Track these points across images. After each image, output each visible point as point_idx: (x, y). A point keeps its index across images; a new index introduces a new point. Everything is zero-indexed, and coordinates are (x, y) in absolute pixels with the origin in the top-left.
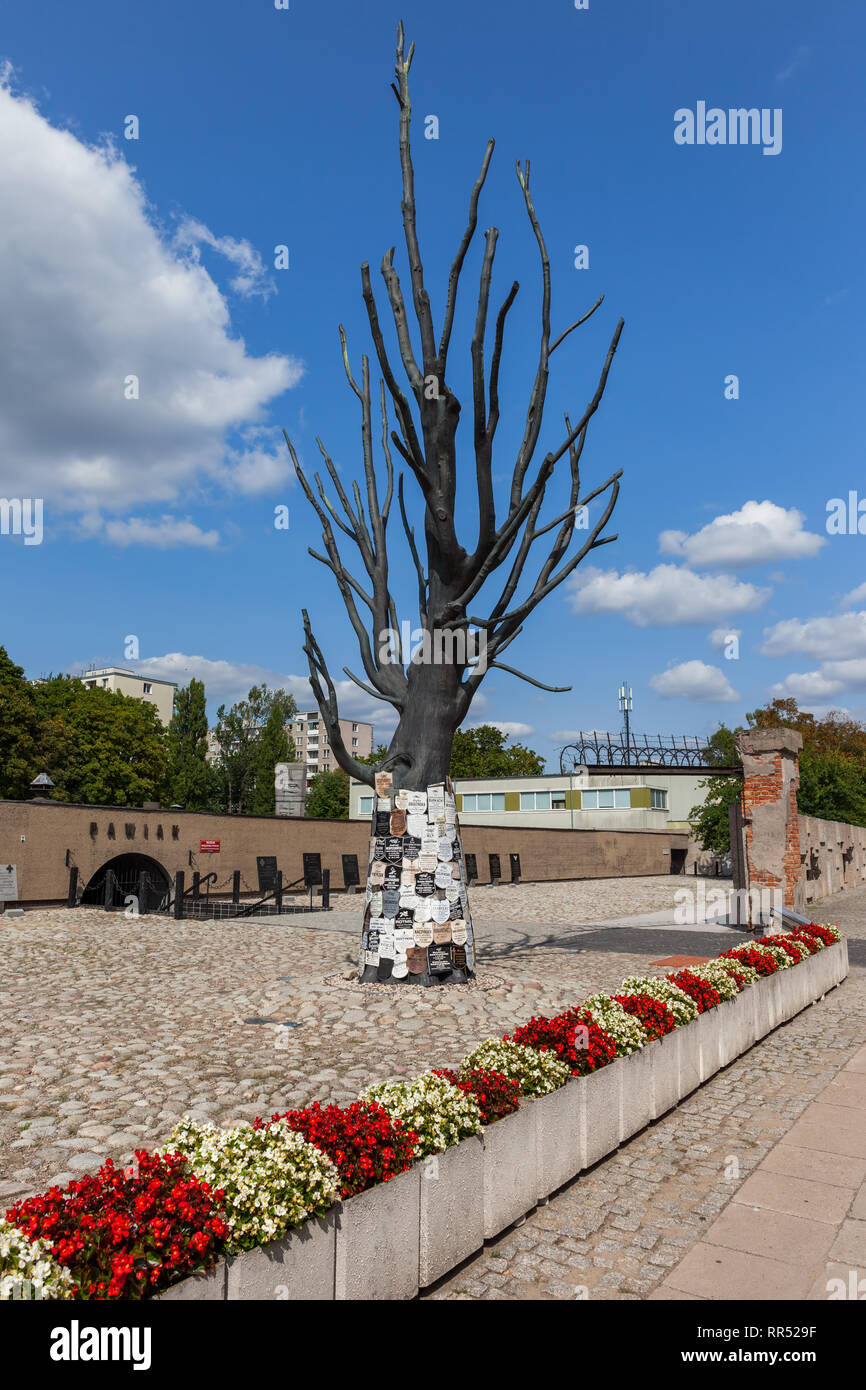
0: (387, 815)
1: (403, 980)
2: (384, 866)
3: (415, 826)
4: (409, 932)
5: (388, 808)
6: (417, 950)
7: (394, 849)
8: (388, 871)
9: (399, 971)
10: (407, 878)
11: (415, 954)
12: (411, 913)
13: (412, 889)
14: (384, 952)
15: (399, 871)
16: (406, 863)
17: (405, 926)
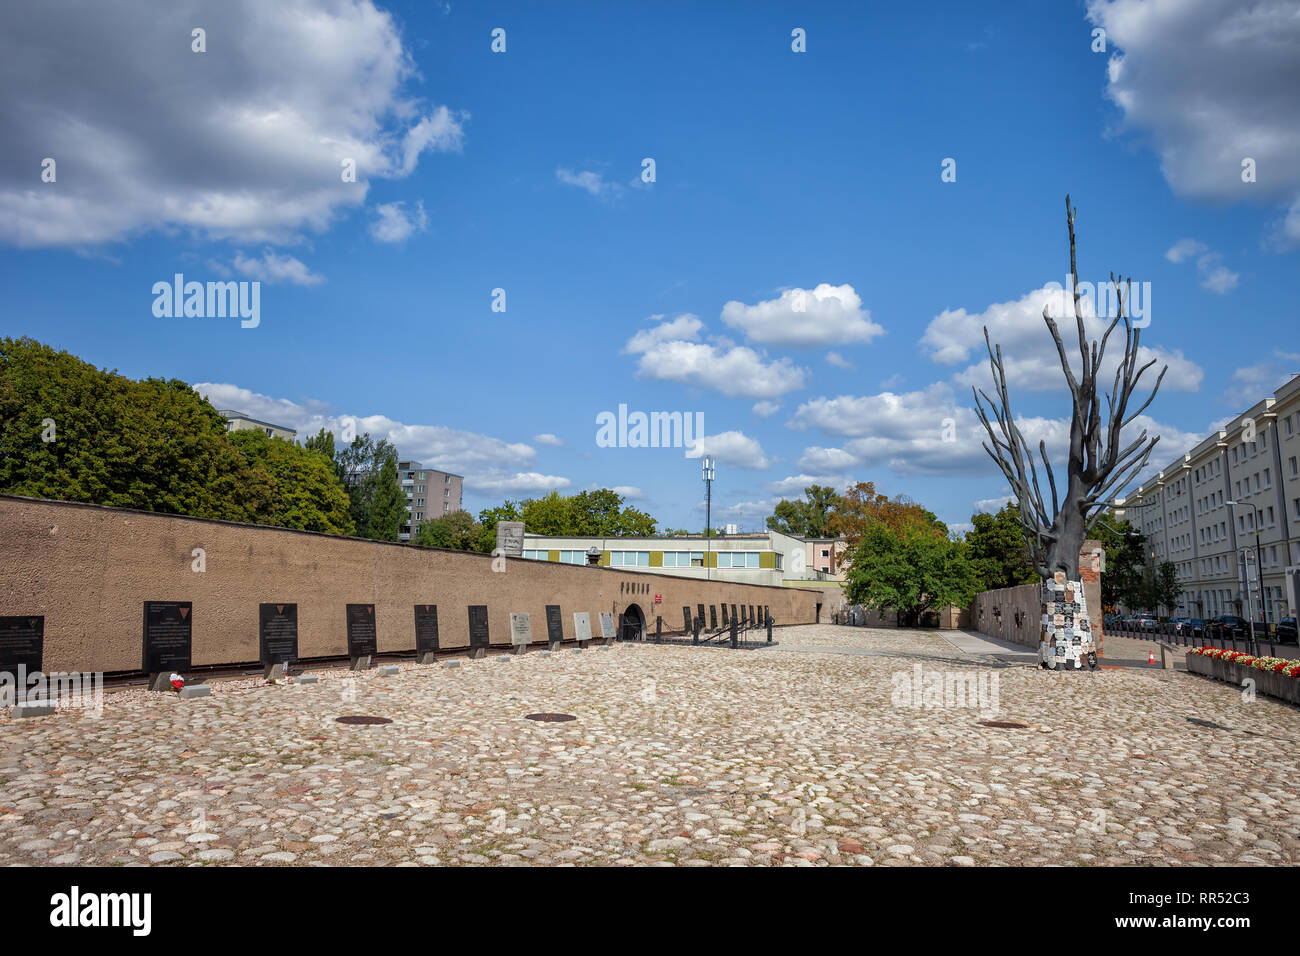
0: (1062, 593)
1: (1080, 669)
2: (1063, 617)
3: (1078, 598)
4: (1080, 647)
5: (1063, 589)
6: (1083, 655)
7: (1068, 608)
8: (1066, 618)
9: (1078, 665)
10: (1076, 622)
11: (1083, 657)
12: (1080, 638)
13: (1079, 627)
14: (1068, 656)
15: (1072, 619)
16: (1075, 615)
17: (1077, 644)
